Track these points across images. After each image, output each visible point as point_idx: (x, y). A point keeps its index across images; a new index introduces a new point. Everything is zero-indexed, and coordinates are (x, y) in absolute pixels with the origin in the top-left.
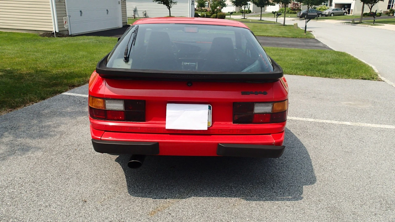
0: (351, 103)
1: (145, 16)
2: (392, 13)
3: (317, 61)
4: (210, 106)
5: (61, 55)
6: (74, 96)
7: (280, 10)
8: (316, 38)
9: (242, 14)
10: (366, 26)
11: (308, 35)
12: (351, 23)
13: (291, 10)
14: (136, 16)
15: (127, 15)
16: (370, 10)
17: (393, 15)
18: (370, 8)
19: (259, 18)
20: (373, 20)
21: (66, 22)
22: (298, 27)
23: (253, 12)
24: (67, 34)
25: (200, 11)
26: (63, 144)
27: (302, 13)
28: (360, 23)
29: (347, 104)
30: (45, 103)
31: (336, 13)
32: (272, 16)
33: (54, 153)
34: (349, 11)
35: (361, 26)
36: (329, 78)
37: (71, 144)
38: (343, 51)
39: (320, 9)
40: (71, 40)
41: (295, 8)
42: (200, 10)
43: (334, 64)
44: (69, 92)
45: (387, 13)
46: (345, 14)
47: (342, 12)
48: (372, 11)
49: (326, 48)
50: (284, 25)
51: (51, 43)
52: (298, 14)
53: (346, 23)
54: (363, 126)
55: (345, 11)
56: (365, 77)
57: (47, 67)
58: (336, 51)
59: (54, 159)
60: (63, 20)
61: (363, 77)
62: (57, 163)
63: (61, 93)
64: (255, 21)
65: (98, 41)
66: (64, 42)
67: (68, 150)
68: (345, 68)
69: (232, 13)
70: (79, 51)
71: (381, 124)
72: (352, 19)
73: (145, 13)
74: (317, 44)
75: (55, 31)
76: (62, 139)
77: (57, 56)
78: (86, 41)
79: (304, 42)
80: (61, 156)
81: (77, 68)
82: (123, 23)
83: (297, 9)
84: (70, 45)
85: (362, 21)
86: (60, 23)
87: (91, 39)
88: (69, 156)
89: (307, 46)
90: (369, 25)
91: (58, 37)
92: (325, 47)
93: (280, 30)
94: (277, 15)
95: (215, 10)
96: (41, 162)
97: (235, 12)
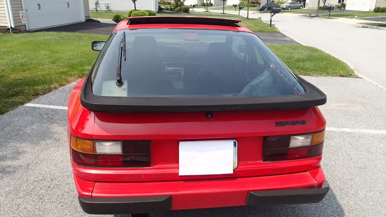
0: (340, 104)
1: (108, 9)
2: (343, 7)
3: (293, 57)
4: (235, 142)
5: (19, 55)
6: (39, 108)
7: (240, 3)
8: (281, 32)
9: (204, 6)
10: (322, 20)
11: (274, 29)
12: (308, 16)
13: (251, 3)
14: (98, 9)
15: (90, 8)
16: (324, 4)
17: (344, 9)
18: (323, 2)
19: (222, 11)
20: (329, 14)
21: (22, 17)
22: (261, 21)
23: (214, 5)
24: (25, 29)
25: (162, 4)
26: (32, 179)
27: (261, 7)
28: (317, 16)
29: (337, 106)
30: (4, 120)
31: (293, 6)
32: (233, 9)
33: (21, 195)
34: (304, 4)
35: (318, 19)
36: (309, 75)
37: (41, 178)
38: (313, 46)
39: (278, 3)
40: (30, 37)
41: (254, 1)
42: (162, 2)
43: (310, 60)
44: (32, 103)
45: (339, 7)
46: (301, 7)
47: (298, 6)
48: (325, 5)
49: (294, 42)
50: (248, 18)
51: (6, 41)
52: (258, 8)
53: (304, 17)
54: (364, 132)
55: (300, 5)
56: (344, 74)
57: (3, 71)
58: (304, 45)
59: (21, 205)
60: (18, 14)
61: (341, 74)
62: (26, 211)
63: (23, 105)
64: (218, 14)
65: (60, 37)
66: (21, 39)
67: (39, 188)
68: (322, 64)
69: (194, 6)
70: (40, 50)
71: (380, 129)
72: (309, 13)
73: (107, 6)
74: (284, 39)
75: (11, 27)
76: (30, 172)
77: (14, 57)
78: (47, 38)
79: (272, 36)
80: (31, 198)
81: (40, 71)
82: (85, 17)
83: (256, 3)
84: (28, 43)
85: (318, 14)
86: (16, 17)
87: (52, 35)
88: (41, 198)
89: (275, 40)
90: (325, 18)
91: (14, 33)
92: (292, 41)
93: (245, 24)
94: (239, 9)
95: (179, 3)
96: (4, 211)
97: (197, 5)
